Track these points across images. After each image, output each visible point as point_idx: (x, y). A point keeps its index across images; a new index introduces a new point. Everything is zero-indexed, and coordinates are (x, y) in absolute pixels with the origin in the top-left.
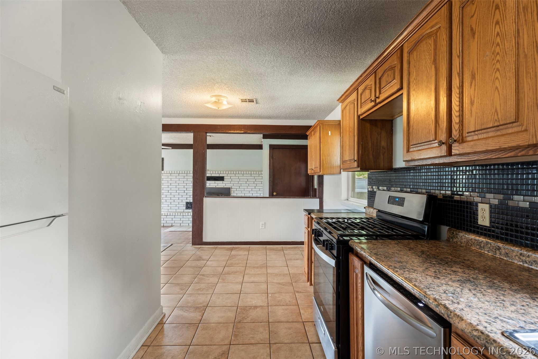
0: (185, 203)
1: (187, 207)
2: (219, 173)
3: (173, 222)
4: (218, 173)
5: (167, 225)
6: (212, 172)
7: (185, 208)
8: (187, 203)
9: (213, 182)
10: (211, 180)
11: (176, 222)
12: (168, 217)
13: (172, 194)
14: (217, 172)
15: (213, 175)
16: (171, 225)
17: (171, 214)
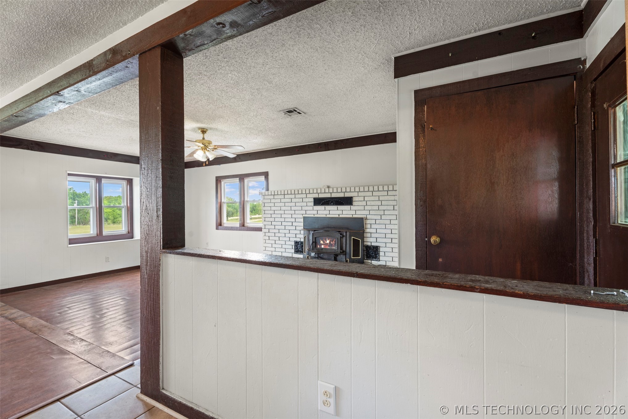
0: (293, 243)
1: (296, 249)
7: (293, 251)
8: (296, 244)
9: (335, 207)
10: (331, 205)
15: (334, 195)
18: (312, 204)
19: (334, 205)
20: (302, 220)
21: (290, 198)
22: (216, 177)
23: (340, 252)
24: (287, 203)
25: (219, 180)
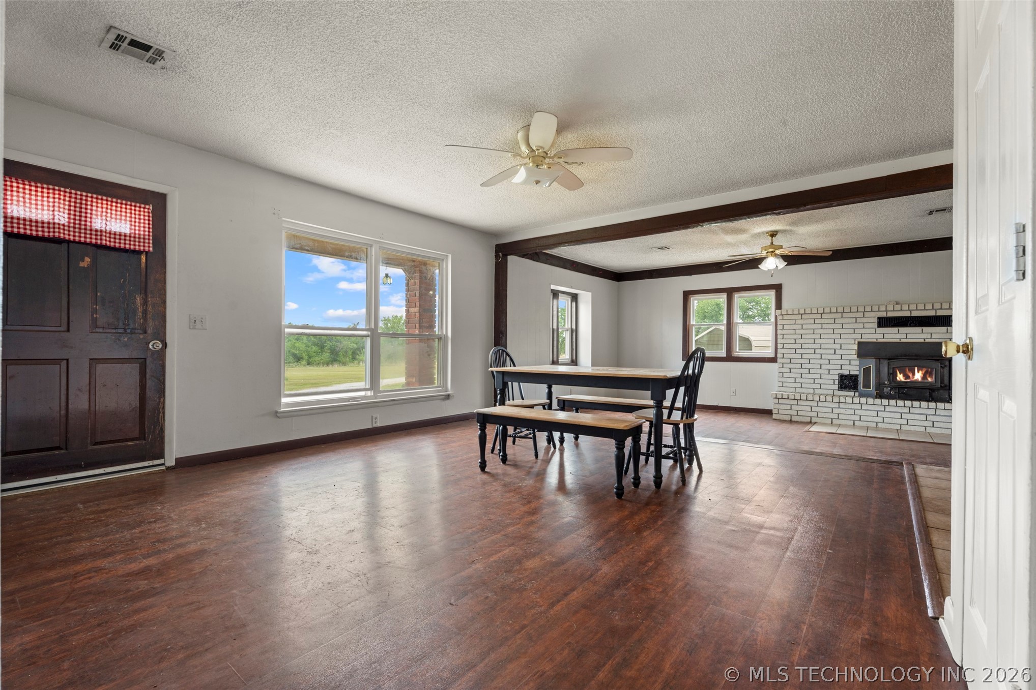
0: (837, 377)
1: (841, 385)
2: (937, 306)
3: (815, 414)
4: (933, 309)
5: (799, 420)
6: (913, 307)
7: (836, 387)
8: (842, 377)
9: (918, 329)
10: (910, 326)
11: (820, 415)
12: (800, 403)
13: (804, 356)
14: (929, 306)
15: (915, 314)
16: (808, 419)
17: (810, 397)
18: (876, 325)
19: (916, 326)
20: (856, 347)
21: (832, 318)
22: (684, 292)
23: (941, 386)
24: (826, 325)
25: (687, 295)
